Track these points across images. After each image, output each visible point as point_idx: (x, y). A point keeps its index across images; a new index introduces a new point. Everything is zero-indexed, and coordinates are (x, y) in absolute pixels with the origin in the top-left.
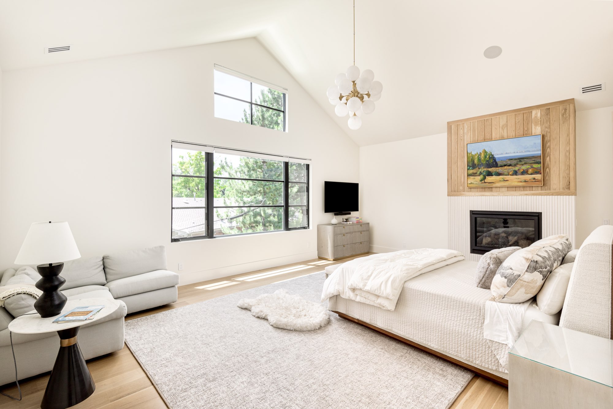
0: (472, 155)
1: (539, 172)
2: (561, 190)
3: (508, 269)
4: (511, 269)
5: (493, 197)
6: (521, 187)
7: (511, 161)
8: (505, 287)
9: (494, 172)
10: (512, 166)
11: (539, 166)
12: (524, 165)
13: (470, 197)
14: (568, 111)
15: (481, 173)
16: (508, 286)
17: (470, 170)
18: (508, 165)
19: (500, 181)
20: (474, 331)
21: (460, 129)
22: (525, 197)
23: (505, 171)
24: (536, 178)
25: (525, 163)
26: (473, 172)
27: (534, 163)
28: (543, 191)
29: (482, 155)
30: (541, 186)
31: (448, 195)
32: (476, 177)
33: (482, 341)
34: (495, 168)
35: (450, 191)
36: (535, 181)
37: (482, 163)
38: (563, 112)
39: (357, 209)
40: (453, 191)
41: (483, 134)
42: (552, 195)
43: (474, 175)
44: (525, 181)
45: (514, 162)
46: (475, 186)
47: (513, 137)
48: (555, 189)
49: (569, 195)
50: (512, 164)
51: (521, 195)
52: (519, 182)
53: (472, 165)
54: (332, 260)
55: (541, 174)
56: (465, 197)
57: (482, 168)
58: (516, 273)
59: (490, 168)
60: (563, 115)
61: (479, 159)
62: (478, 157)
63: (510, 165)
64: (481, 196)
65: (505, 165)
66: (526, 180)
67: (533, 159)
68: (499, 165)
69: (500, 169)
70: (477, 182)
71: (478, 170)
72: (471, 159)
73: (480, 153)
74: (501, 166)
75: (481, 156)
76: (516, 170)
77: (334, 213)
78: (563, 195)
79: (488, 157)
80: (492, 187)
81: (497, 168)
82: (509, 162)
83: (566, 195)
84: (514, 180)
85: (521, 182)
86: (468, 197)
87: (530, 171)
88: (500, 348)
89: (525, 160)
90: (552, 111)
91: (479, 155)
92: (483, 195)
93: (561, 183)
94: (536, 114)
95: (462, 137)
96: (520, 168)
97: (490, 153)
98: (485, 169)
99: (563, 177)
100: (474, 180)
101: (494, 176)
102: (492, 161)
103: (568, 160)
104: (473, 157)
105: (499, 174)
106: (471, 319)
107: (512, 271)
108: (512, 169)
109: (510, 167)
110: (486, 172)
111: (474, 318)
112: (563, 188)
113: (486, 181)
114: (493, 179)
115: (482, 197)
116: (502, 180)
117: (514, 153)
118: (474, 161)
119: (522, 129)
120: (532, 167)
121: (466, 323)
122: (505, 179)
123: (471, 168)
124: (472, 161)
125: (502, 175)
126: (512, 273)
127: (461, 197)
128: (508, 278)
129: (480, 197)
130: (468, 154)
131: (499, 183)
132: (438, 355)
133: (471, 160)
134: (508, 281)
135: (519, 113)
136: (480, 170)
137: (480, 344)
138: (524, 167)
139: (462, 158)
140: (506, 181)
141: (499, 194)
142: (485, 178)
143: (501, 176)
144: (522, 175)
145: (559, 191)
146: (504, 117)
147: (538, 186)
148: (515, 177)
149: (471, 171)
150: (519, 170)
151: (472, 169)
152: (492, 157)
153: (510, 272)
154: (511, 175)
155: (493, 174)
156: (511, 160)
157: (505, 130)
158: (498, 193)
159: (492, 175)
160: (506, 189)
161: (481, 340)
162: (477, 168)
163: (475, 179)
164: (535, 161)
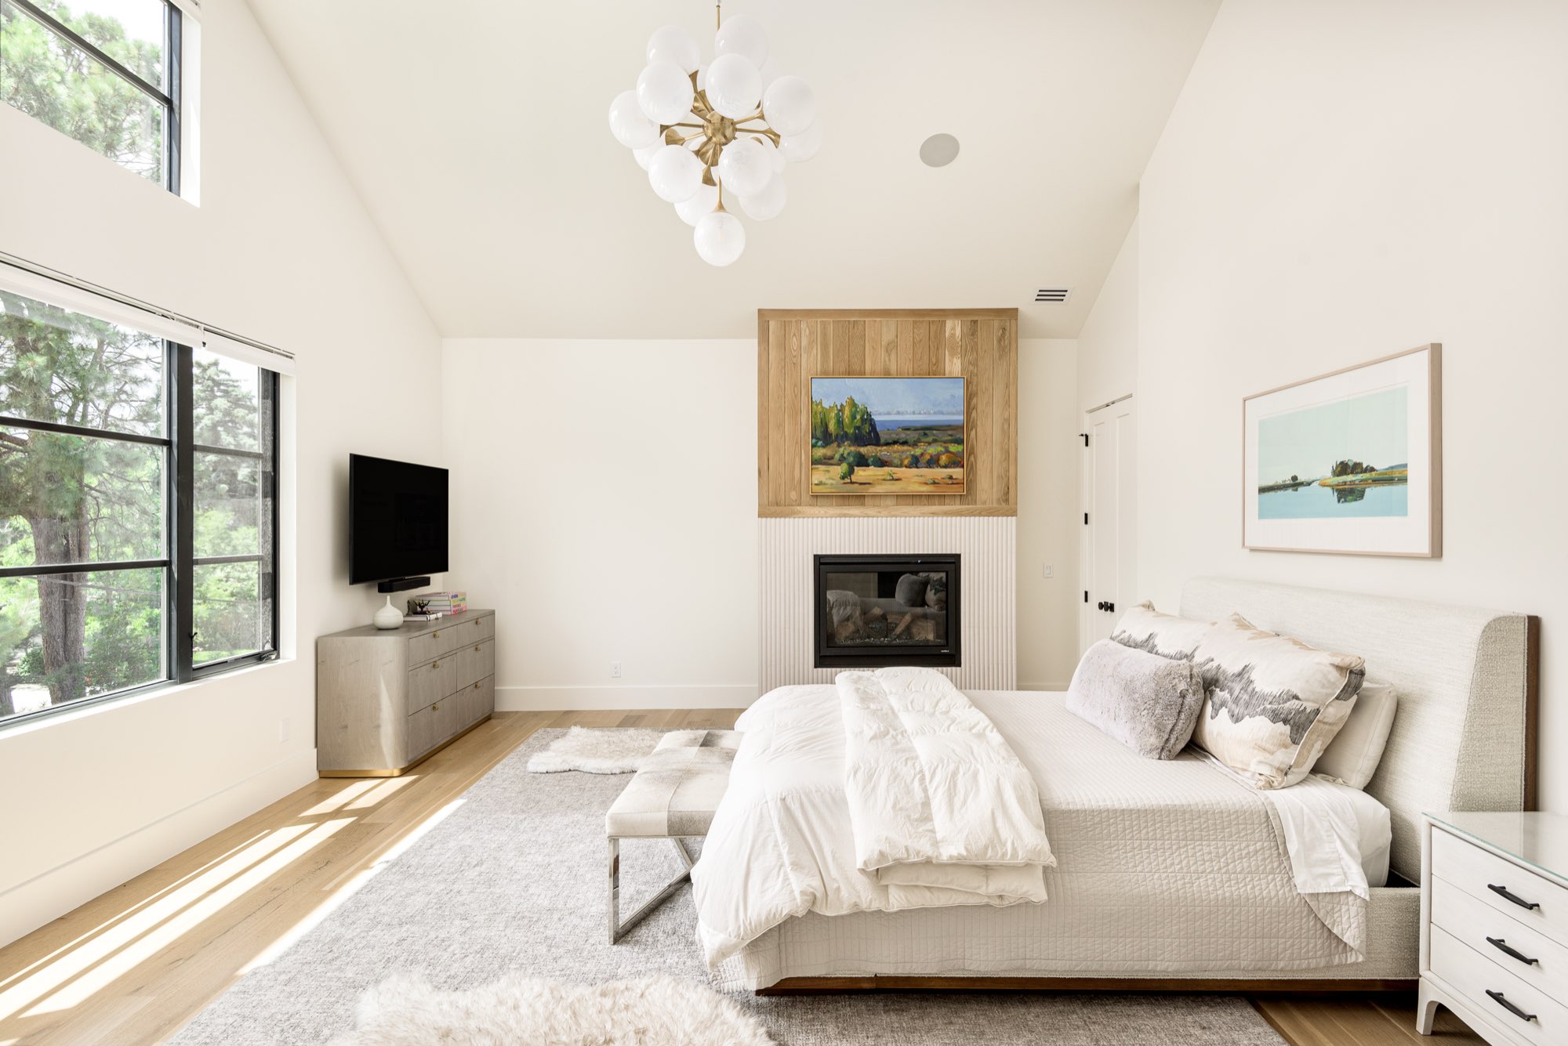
0: (822, 407)
1: (960, 462)
2: (995, 505)
3: (1289, 700)
4: (1296, 697)
5: (866, 519)
6: (923, 498)
7: (908, 432)
8: (1286, 747)
9: (872, 456)
10: (910, 446)
11: (960, 448)
12: (933, 444)
13: (815, 519)
14: (1007, 333)
15: (842, 459)
16: (1294, 743)
17: (816, 448)
18: (901, 441)
19: (884, 480)
20: (1268, 884)
21: (792, 334)
22: (930, 519)
23: (895, 455)
24: (954, 477)
25: (935, 441)
26: (826, 455)
27: (952, 442)
28: (963, 507)
29: (846, 412)
30: (961, 495)
31: (760, 515)
32: (831, 468)
33: (1292, 904)
34: (874, 447)
35: (766, 503)
36: (953, 484)
37: (846, 432)
38: (1000, 334)
39: (443, 567)
40: (773, 505)
41: (847, 357)
42: (980, 515)
43: (826, 461)
44: (934, 483)
45: (912, 436)
46: (828, 490)
47: (908, 374)
48: (985, 503)
49: (1007, 516)
50: (909, 441)
51: (923, 515)
52: (921, 483)
53: (823, 435)
54: (396, 772)
55: (963, 467)
56: (801, 519)
57: (845, 446)
58: (1310, 707)
59: (863, 446)
60: (999, 341)
61: (840, 422)
62: (837, 415)
63: (905, 443)
64: (840, 516)
65: (895, 443)
66: (936, 481)
67: (950, 432)
68: (882, 441)
69: (885, 450)
70: (832, 479)
71: (837, 449)
72: (821, 419)
73: (842, 405)
74: (887, 444)
75: (843, 414)
76: (917, 454)
77: (376, 583)
78: (998, 516)
79: (858, 417)
80: (864, 496)
81: (879, 448)
82: (903, 436)
83: (1003, 515)
84: (913, 479)
85: (926, 484)
86: (810, 519)
87: (944, 459)
88: (1335, 905)
89: (935, 432)
90: (981, 329)
91: (840, 411)
92: (845, 516)
93: (995, 490)
94: (953, 328)
95: (795, 357)
96: (925, 451)
97: (863, 407)
98: (852, 449)
99: (998, 476)
100: (827, 475)
101: (872, 467)
102: (867, 428)
103: (1006, 441)
104: (825, 413)
105: (881, 463)
106: (1252, 854)
107: (1301, 703)
108: (910, 451)
109: (905, 448)
110: (854, 457)
111: (1258, 848)
112: (998, 501)
113: (854, 478)
114: (870, 475)
115: (843, 519)
116: (889, 478)
117: (914, 413)
118: (827, 427)
119: (926, 358)
120: (947, 451)
121: (1243, 869)
122: (895, 476)
123: (820, 443)
124: (824, 424)
125: (888, 466)
126: (1302, 708)
127: (791, 519)
128: (1292, 722)
129: (838, 519)
130: (814, 407)
131: (881, 484)
132: (1171, 988)
133: (821, 423)
134: (1292, 730)
135: (921, 319)
136: (841, 450)
137: (1289, 912)
138: (932, 450)
139: (797, 414)
140: (896, 480)
141: (879, 512)
142: (851, 472)
143: (886, 469)
144: (927, 467)
145: (991, 506)
146: (892, 322)
147: (954, 495)
148: (914, 471)
149: (820, 452)
150: (922, 454)
151: (824, 447)
152: (868, 419)
153: (1294, 707)
154: (906, 467)
155: (870, 462)
156: (908, 429)
157: (893, 357)
158: (876, 509)
159: (868, 465)
160: (894, 501)
161: (1289, 900)
162: (835, 444)
163: (828, 471)
164: (953, 438)
